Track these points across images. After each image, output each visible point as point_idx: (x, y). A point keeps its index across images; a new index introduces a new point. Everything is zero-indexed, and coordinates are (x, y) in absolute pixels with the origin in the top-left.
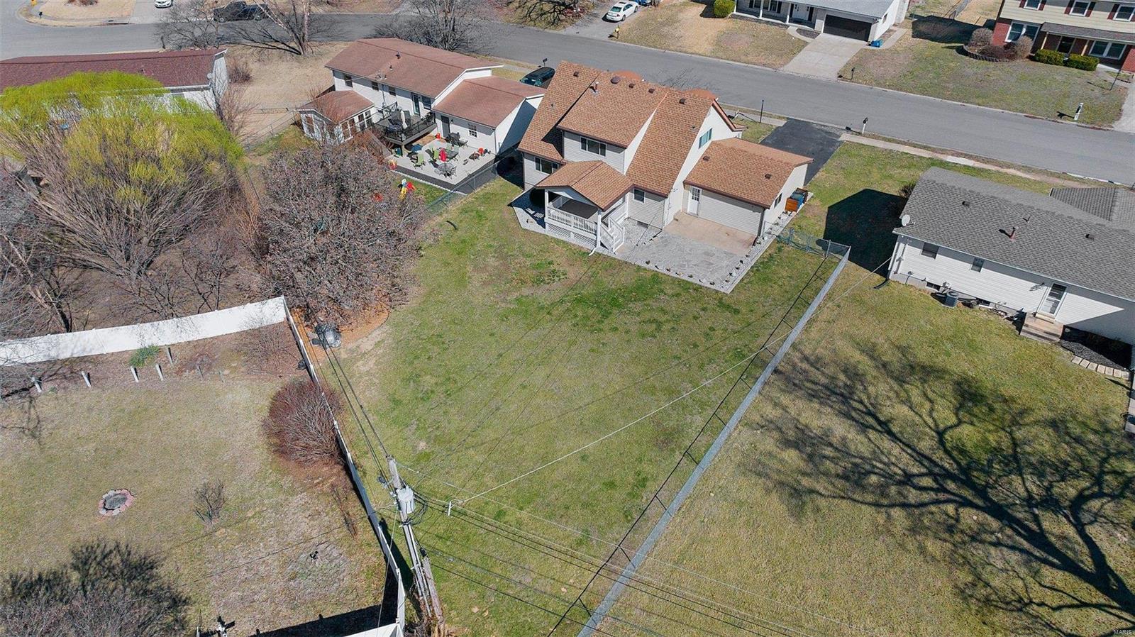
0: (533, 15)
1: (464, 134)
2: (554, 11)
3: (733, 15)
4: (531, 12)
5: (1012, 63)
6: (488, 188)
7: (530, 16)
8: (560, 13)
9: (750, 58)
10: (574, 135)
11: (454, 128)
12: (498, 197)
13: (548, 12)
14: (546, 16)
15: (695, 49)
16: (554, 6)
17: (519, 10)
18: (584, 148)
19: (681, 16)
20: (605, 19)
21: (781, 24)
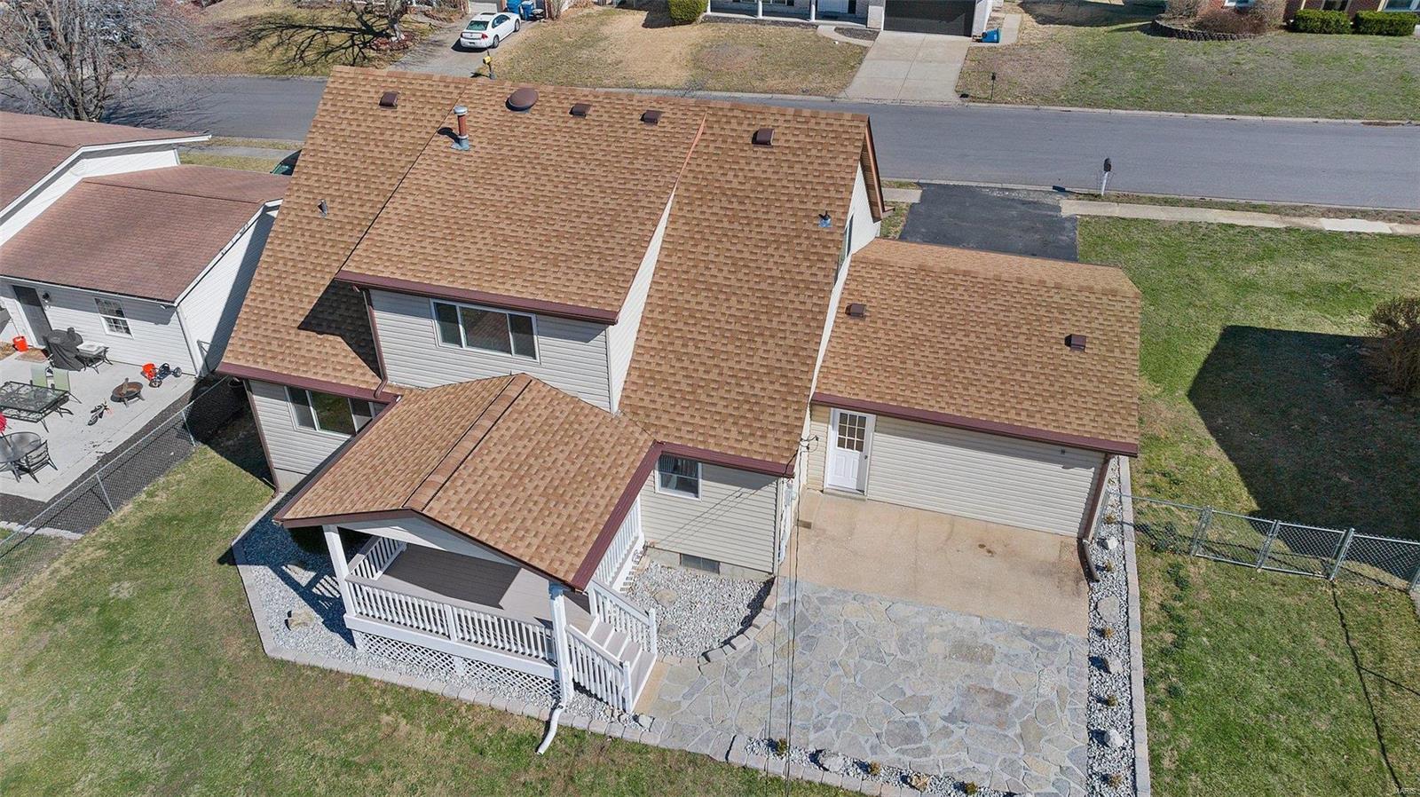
0: (310, 55)
1: (92, 329)
2: (353, 45)
3: (706, 16)
4: (303, 51)
5: (1261, 39)
6: (161, 498)
7: (301, 58)
8: (365, 47)
9: (771, 82)
10: (408, 298)
11: (60, 318)
12: (187, 531)
13: (340, 47)
14: (337, 54)
15: (656, 79)
16: (352, 37)
17: (280, 50)
18: (451, 337)
19: (605, 30)
20: (458, 47)
21: (803, 24)
